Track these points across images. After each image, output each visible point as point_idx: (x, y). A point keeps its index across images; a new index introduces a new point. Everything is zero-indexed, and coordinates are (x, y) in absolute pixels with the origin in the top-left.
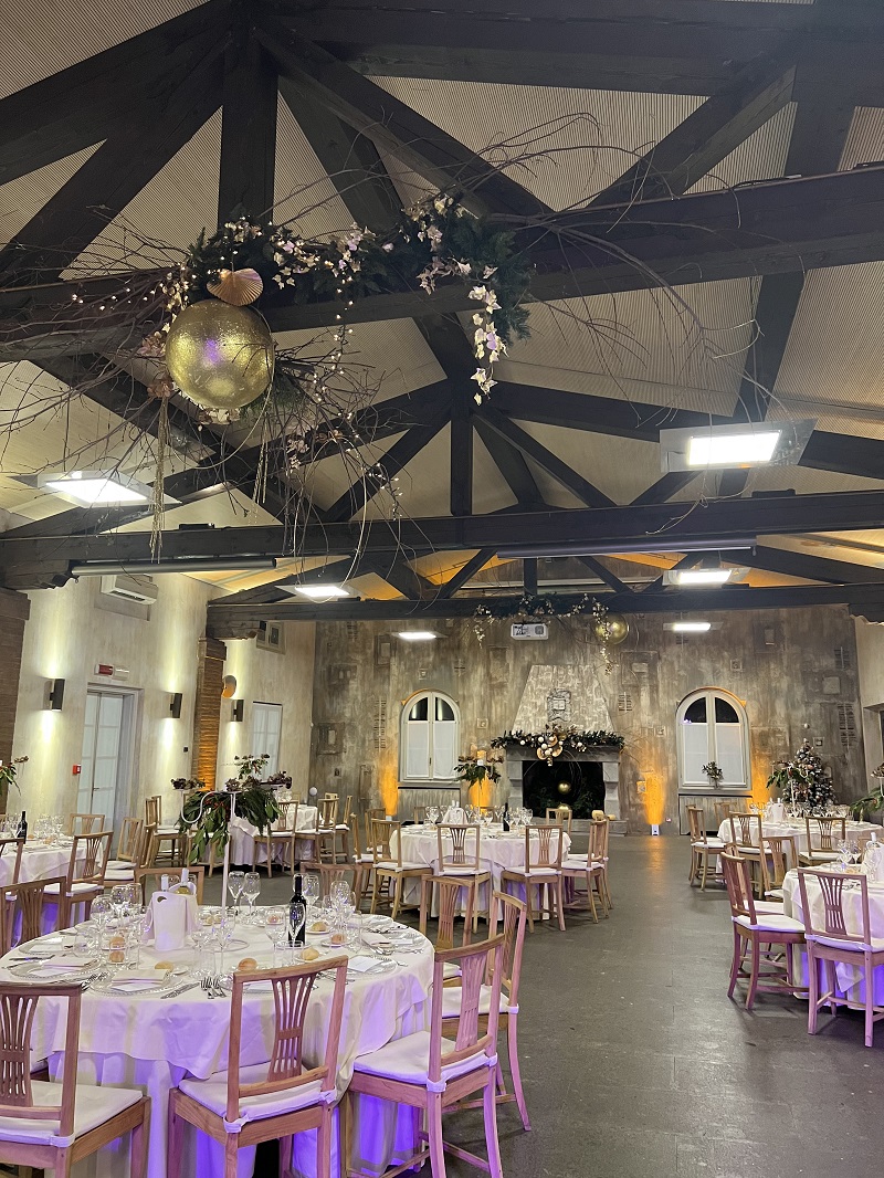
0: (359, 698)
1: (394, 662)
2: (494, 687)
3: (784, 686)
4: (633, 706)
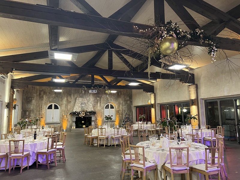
0: (35, 104)
1: (44, 96)
3: (122, 102)
4: (97, 106)
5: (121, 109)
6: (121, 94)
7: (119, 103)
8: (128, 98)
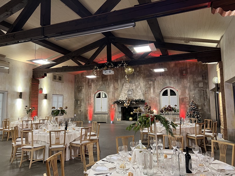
0: (85, 93)
1: (92, 84)
2: (116, 89)
3: (188, 86)
5: (188, 96)
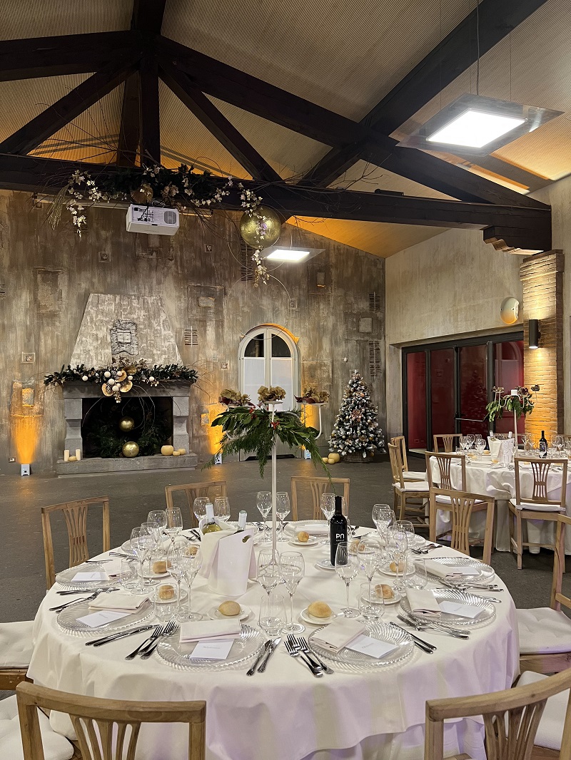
2: (43, 316)
3: (330, 325)
4: (199, 340)
5: (327, 361)
6: (328, 282)
7: (319, 330)
8: (364, 305)
